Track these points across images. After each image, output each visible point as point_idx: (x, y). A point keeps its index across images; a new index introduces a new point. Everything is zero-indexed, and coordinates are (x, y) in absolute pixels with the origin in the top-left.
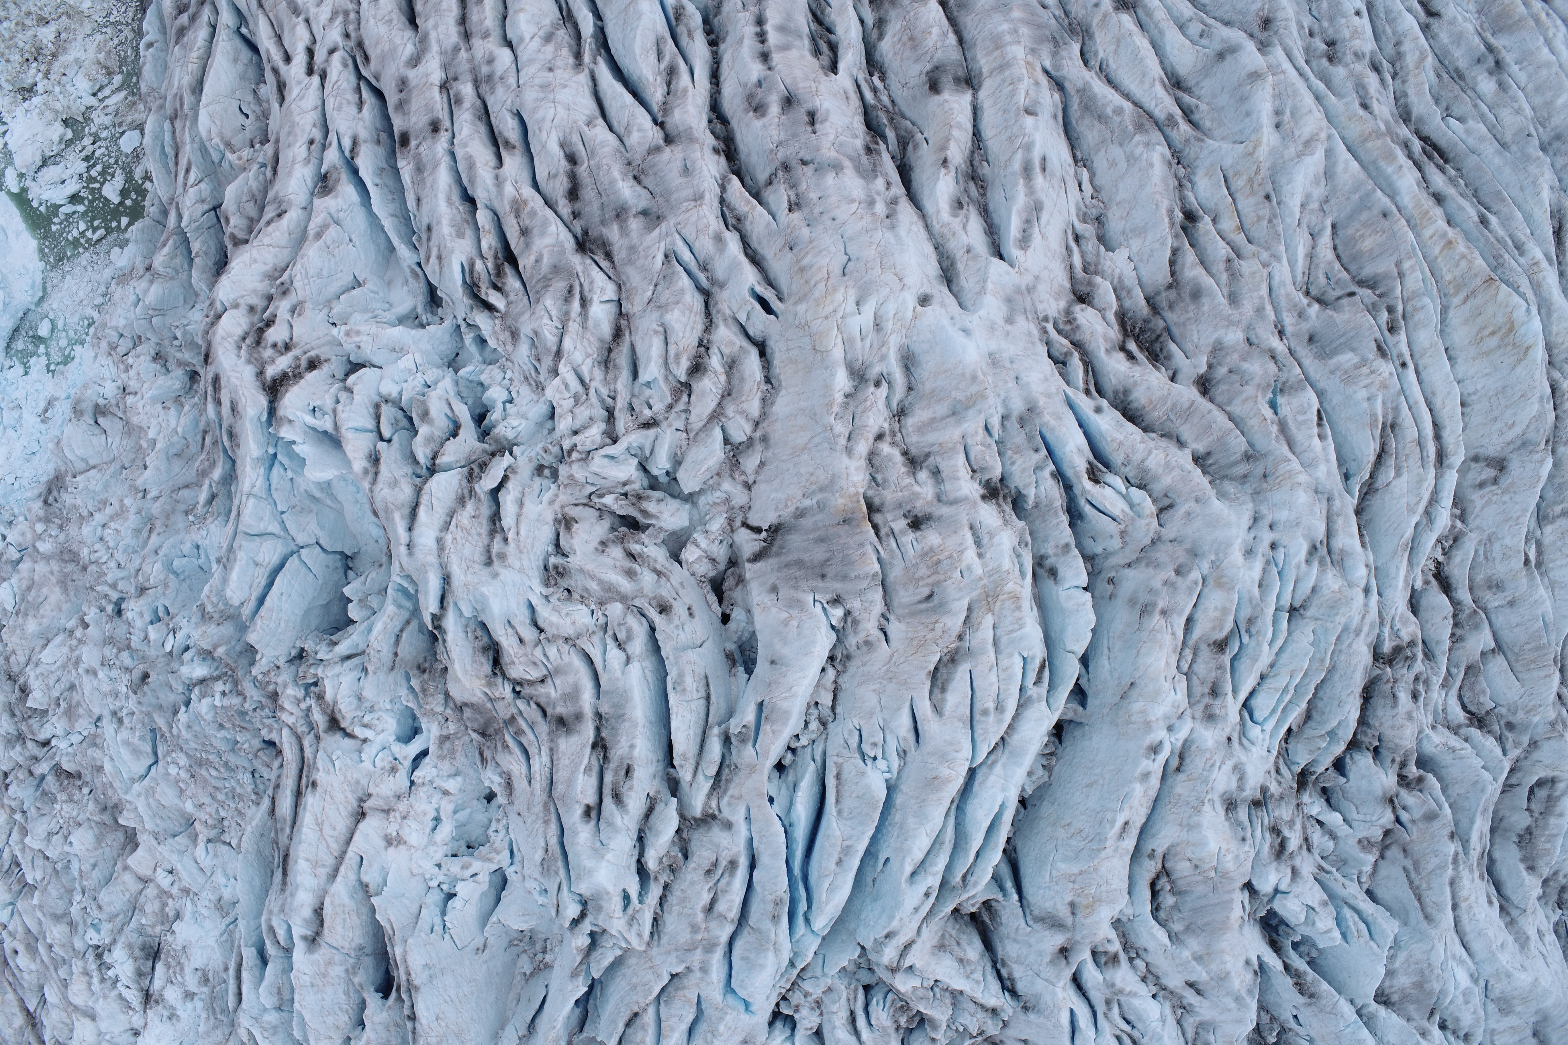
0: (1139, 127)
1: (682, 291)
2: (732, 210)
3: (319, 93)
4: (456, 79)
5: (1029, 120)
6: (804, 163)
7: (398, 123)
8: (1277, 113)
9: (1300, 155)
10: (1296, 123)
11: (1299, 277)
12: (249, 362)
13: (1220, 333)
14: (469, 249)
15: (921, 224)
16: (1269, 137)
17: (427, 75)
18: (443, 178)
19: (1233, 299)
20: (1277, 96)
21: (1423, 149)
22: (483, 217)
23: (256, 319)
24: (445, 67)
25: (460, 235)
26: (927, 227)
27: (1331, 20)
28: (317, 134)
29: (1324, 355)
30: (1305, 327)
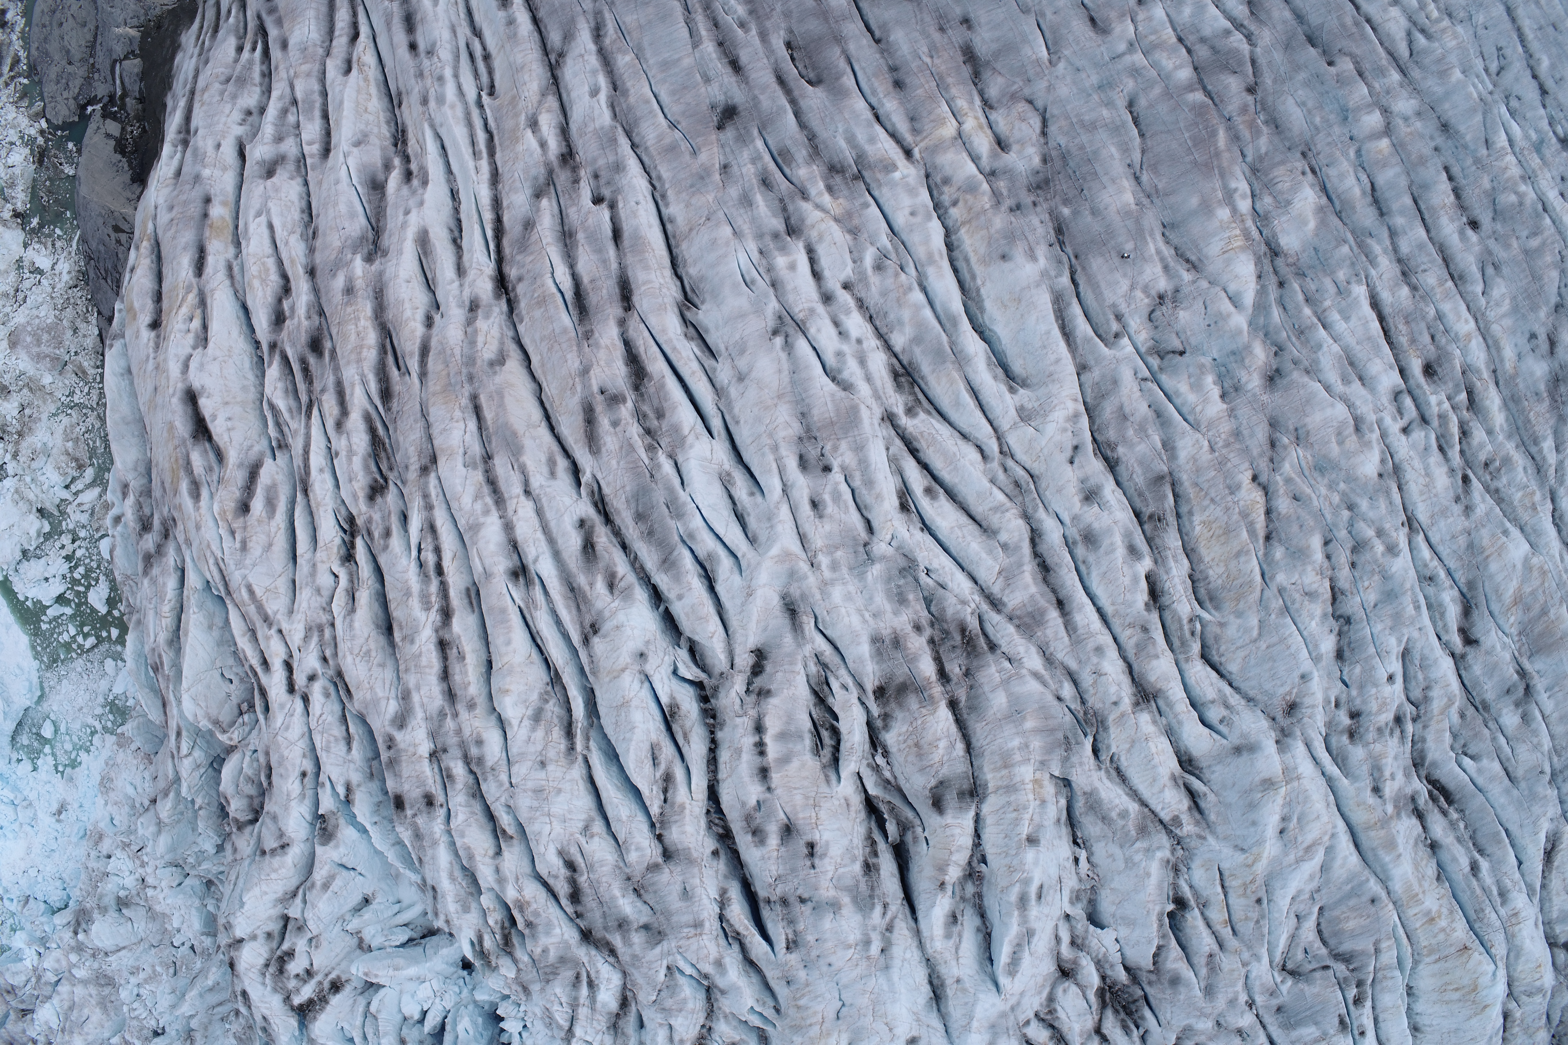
0: (1143, 831)
1: (685, 1001)
2: (731, 926)
3: (304, 719)
4: (445, 751)
5: (1030, 855)
6: (802, 901)
7: (390, 784)
8: (1283, 819)
9: (1299, 861)
10: (1301, 829)
11: (1278, 958)
12: (275, 990)
13: (1192, 1021)
14: (475, 921)
15: (915, 944)
16: (1271, 848)
17: (415, 745)
18: (443, 856)
19: (1209, 991)
20: (1288, 804)
21: (1430, 793)
22: (486, 900)
23: (275, 944)
24: (433, 735)
25: (466, 909)
26: (921, 945)
27: (1361, 687)
28: (308, 765)
29: (1288, 1026)
30: (1275, 1002)
